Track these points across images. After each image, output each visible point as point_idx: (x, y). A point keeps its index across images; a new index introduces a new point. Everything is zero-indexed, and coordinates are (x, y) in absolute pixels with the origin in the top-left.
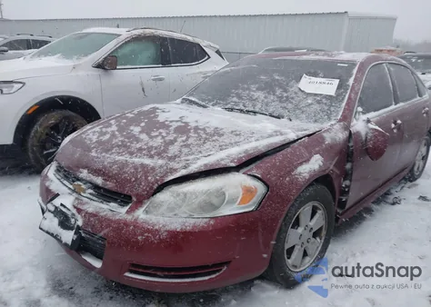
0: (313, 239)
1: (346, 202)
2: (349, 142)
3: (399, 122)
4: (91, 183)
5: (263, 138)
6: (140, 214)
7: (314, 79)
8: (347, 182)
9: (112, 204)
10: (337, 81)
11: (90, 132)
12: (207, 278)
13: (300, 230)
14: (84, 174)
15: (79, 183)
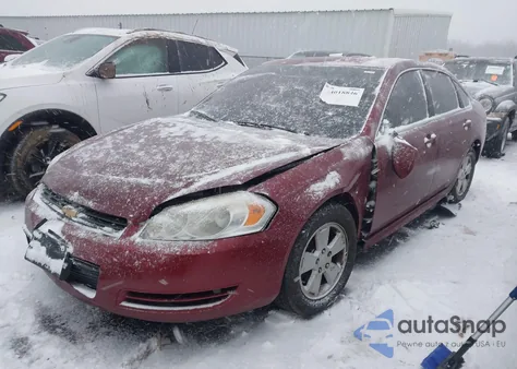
0: (332, 265)
1: (370, 224)
2: (373, 158)
3: (433, 136)
4: (83, 206)
5: (274, 154)
6: (137, 238)
7: (337, 88)
8: (372, 203)
9: (106, 228)
10: (362, 90)
11: (82, 151)
12: (211, 305)
13: (317, 254)
14: (75, 196)
15: (69, 206)
